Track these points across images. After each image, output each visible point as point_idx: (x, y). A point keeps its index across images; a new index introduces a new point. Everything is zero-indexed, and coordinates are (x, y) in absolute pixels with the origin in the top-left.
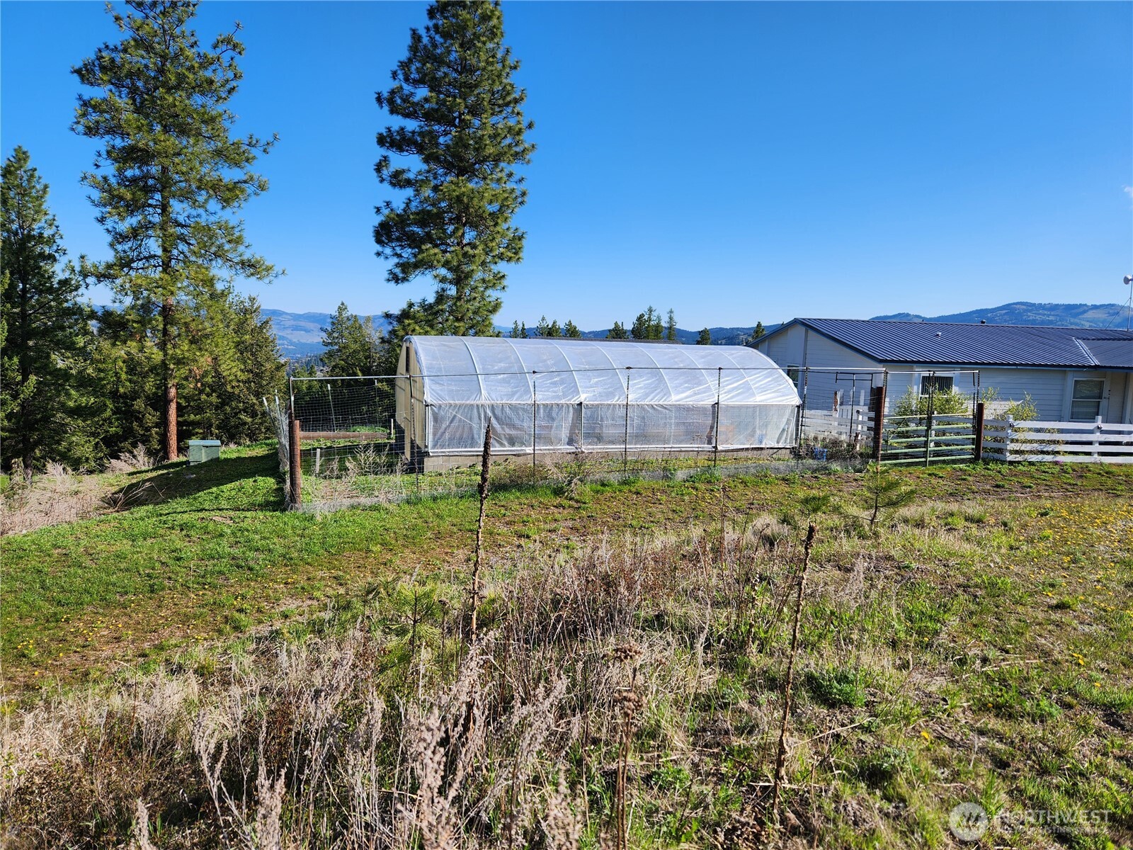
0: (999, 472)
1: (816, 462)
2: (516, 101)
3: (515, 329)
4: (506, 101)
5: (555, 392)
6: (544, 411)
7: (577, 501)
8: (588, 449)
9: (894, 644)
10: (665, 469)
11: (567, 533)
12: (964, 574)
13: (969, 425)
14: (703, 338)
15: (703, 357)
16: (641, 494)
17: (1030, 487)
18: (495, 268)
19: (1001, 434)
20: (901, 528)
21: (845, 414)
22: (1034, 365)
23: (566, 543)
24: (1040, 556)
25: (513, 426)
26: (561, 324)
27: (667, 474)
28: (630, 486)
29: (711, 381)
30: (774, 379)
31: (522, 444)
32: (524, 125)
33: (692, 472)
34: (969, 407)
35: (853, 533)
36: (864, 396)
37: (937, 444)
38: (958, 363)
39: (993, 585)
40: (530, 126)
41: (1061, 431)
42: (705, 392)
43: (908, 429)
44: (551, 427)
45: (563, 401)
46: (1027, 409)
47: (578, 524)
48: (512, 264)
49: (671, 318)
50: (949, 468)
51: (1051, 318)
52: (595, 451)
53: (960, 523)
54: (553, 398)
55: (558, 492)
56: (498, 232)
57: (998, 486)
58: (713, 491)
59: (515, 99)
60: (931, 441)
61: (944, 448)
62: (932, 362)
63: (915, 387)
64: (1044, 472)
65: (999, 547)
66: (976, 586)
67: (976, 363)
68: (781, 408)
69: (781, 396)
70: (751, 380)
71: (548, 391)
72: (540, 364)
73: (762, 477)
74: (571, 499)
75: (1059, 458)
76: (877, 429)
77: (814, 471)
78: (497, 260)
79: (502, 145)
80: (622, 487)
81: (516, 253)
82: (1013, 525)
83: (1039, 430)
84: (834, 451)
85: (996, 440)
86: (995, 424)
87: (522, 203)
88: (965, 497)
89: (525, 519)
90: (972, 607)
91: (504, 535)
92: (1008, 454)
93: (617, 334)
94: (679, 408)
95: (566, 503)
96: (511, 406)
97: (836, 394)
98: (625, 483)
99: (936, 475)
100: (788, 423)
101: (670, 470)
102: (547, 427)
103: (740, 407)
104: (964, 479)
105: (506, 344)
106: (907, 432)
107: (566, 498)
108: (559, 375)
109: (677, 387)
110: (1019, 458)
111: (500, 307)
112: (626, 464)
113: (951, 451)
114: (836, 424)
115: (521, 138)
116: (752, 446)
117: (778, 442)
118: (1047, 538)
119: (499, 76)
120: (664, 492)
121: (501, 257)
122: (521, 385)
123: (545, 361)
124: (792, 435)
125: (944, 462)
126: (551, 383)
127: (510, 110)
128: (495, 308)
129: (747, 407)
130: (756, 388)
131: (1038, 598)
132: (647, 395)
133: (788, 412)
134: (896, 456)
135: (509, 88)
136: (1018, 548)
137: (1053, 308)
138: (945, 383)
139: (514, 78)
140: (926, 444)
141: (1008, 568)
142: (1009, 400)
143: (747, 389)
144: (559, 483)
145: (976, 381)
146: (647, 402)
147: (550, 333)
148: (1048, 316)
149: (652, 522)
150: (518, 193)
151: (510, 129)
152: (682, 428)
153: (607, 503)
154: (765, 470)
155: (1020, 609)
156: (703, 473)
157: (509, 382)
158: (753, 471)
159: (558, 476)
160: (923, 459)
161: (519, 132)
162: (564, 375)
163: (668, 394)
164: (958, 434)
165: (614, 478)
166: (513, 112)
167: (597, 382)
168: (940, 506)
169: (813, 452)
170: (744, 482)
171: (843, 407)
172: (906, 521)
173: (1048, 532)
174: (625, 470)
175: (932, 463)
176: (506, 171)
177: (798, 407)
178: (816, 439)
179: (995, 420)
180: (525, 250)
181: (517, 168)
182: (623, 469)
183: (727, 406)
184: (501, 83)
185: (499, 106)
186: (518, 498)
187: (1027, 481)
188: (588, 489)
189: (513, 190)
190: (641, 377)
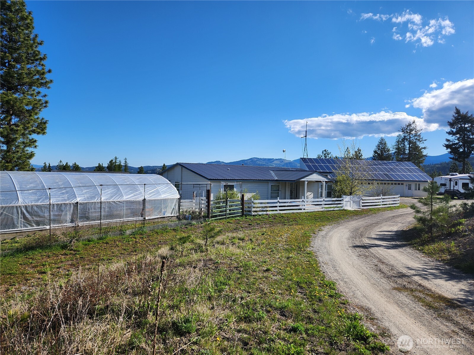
0: (250, 219)
1: (187, 221)
2: (41, 59)
3: (45, 166)
4: (35, 59)
5: (63, 198)
6: (57, 207)
7: (75, 251)
8: (81, 224)
9: (210, 298)
10: (121, 230)
11: (68, 268)
12: (237, 262)
13: (240, 203)
14: (141, 171)
15: (138, 179)
16: (108, 243)
17: (260, 224)
18: (31, 137)
19: (250, 205)
20: (216, 246)
21: (197, 200)
22: (259, 180)
23: (67, 273)
24: (262, 251)
25: (39, 216)
26: (71, 164)
27: (122, 232)
28: (103, 240)
29: (142, 189)
30: (169, 188)
31: (44, 224)
32: (46, 70)
33: (134, 230)
34: (239, 195)
35: (198, 251)
36: (204, 193)
37: (230, 210)
38: (235, 180)
39: (246, 265)
40: (50, 71)
41: (268, 203)
42: (139, 194)
43: (220, 205)
44: (61, 215)
45: (67, 202)
46: (257, 196)
47: (74, 262)
48: (41, 135)
49: (126, 162)
50: (234, 219)
51: (264, 163)
52: (85, 225)
53: (237, 241)
54: (62, 200)
55: (64, 247)
56: (32, 120)
57: (250, 225)
58: (143, 238)
59: (41, 58)
60: (228, 209)
61: (232, 212)
62: (227, 180)
63: (222, 189)
64: (264, 218)
65: (249, 249)
66: (241, 267)
67: (241, 180)
68: (172, 200)
69: (172, 195)
70: (159, 189)
71: (59, 197)
72: (55, 184)
73: (165, 230)
74: (71, 250)
75: (268, 213)
76: (208, 206)
77: (186, 225)
78: (31, 133)
79: (34, 78)
80: (99, 241)
81: (42, 130)
82: (254, 240)
83: (261, 203)
84: (194, 216)
85: (249, 208)
86: (248, 202)
87: (45, 107)
88: (240, 230)
89: (44, 263)
90: (239, 276)
91: (31, 274)
92: (252, 212)
93: (100, 169)
94: (127, 202)
95: (68, 252)
96: (37, 206)
97: (194, 193)
98: (101, 239)
99: (229, 222)
100: (175, 206)
101: (123, 231)
102: (59, 215)
103: (155, 200)
104: (239, 223)
105: (35, 175)
106: (219, 206)
107: (69, 250)
108: (65, 189)
109: (126, 193)
110: (256, 213)
111: (34, 156)
112: (101, 230)
113: (235, 212)
114: (194, 205)
115: (44, 76)
116: (160, 217)
117: (171, 214)
118: (264, 243)
119: (31, 46)
120: (120, 241)
121: (34, 132)
122: (43, 195)
123: (57, 182)
124: (177, 211)
125: (232, 217)
126: (61, 193)
127: (38, 62)
128: (31, 155)
129: (158, 200)
130: (162, 192)
131: (261, 268)
132: (112, 197)
133: (175, 201)
134: (216, 216)
135: (37, 52)
136: (255, 249)
137: (265, 159)
138: (232, 187)
139: (40, 48)
140: (226, 211)
141: (251, 257)
142: (251, 193)
143: (158, 193)
144: (65, 242)
145: (241, 186)
146: (111, 200)
147: (64, 168)
148: (263, 162)
149: (114, 256)
150: (43, 102)
151: (38, 72)
152: (129, 211)
153: (91, 250)
154: (166, 227)
155: (254, 274)
156: (139, 230)
157: (36, 194)
158: (161, 227)
159: (63, 239)
160: (225, 217)
161: (43, 73)
162: (68, 189)
163: (122, 196)
164: (236, 206)
165: (95, 237)
166: (39, 64)
167: (86, 192)
168: (230, 235)
169: (185, 217)
170: (157, 233)
171: (197, 198)
172: (218, 243)
173: (264, 241)
174: (100, 233)
175: (229, 218)
176: (36, 91)
177: (179, 199)
178: (186, 211)
179: (248, 200)
180: (47, 129)
181: (43, 90)
182: (100, 232)
183: (149, 200)
184: (32, 50)
185: (32, 60)
186: (40, 253)
187: (258, 222)
188: (81, 244)
189: (40, 100)
190: (108, 188)
